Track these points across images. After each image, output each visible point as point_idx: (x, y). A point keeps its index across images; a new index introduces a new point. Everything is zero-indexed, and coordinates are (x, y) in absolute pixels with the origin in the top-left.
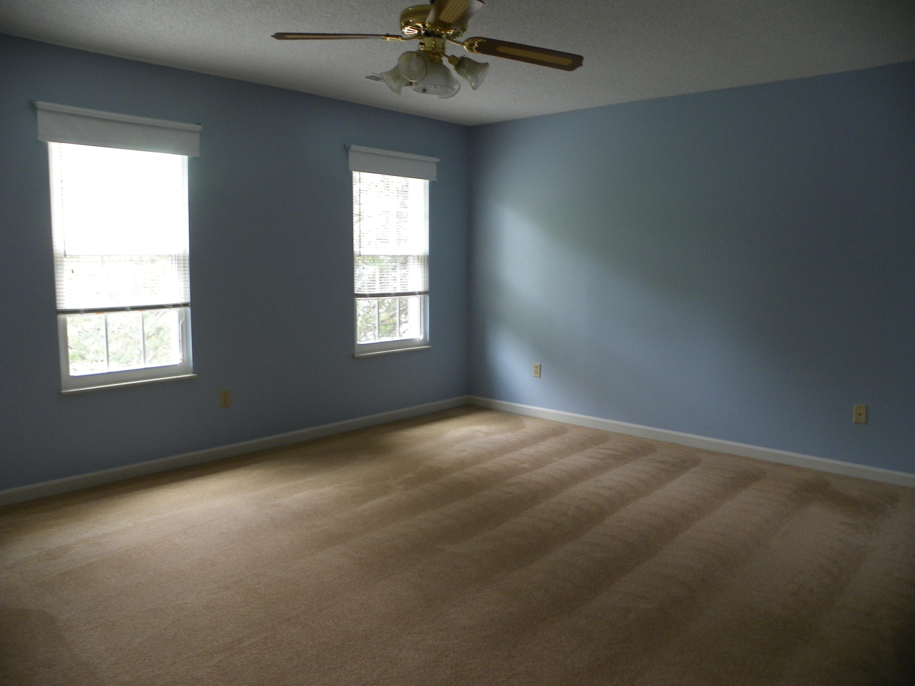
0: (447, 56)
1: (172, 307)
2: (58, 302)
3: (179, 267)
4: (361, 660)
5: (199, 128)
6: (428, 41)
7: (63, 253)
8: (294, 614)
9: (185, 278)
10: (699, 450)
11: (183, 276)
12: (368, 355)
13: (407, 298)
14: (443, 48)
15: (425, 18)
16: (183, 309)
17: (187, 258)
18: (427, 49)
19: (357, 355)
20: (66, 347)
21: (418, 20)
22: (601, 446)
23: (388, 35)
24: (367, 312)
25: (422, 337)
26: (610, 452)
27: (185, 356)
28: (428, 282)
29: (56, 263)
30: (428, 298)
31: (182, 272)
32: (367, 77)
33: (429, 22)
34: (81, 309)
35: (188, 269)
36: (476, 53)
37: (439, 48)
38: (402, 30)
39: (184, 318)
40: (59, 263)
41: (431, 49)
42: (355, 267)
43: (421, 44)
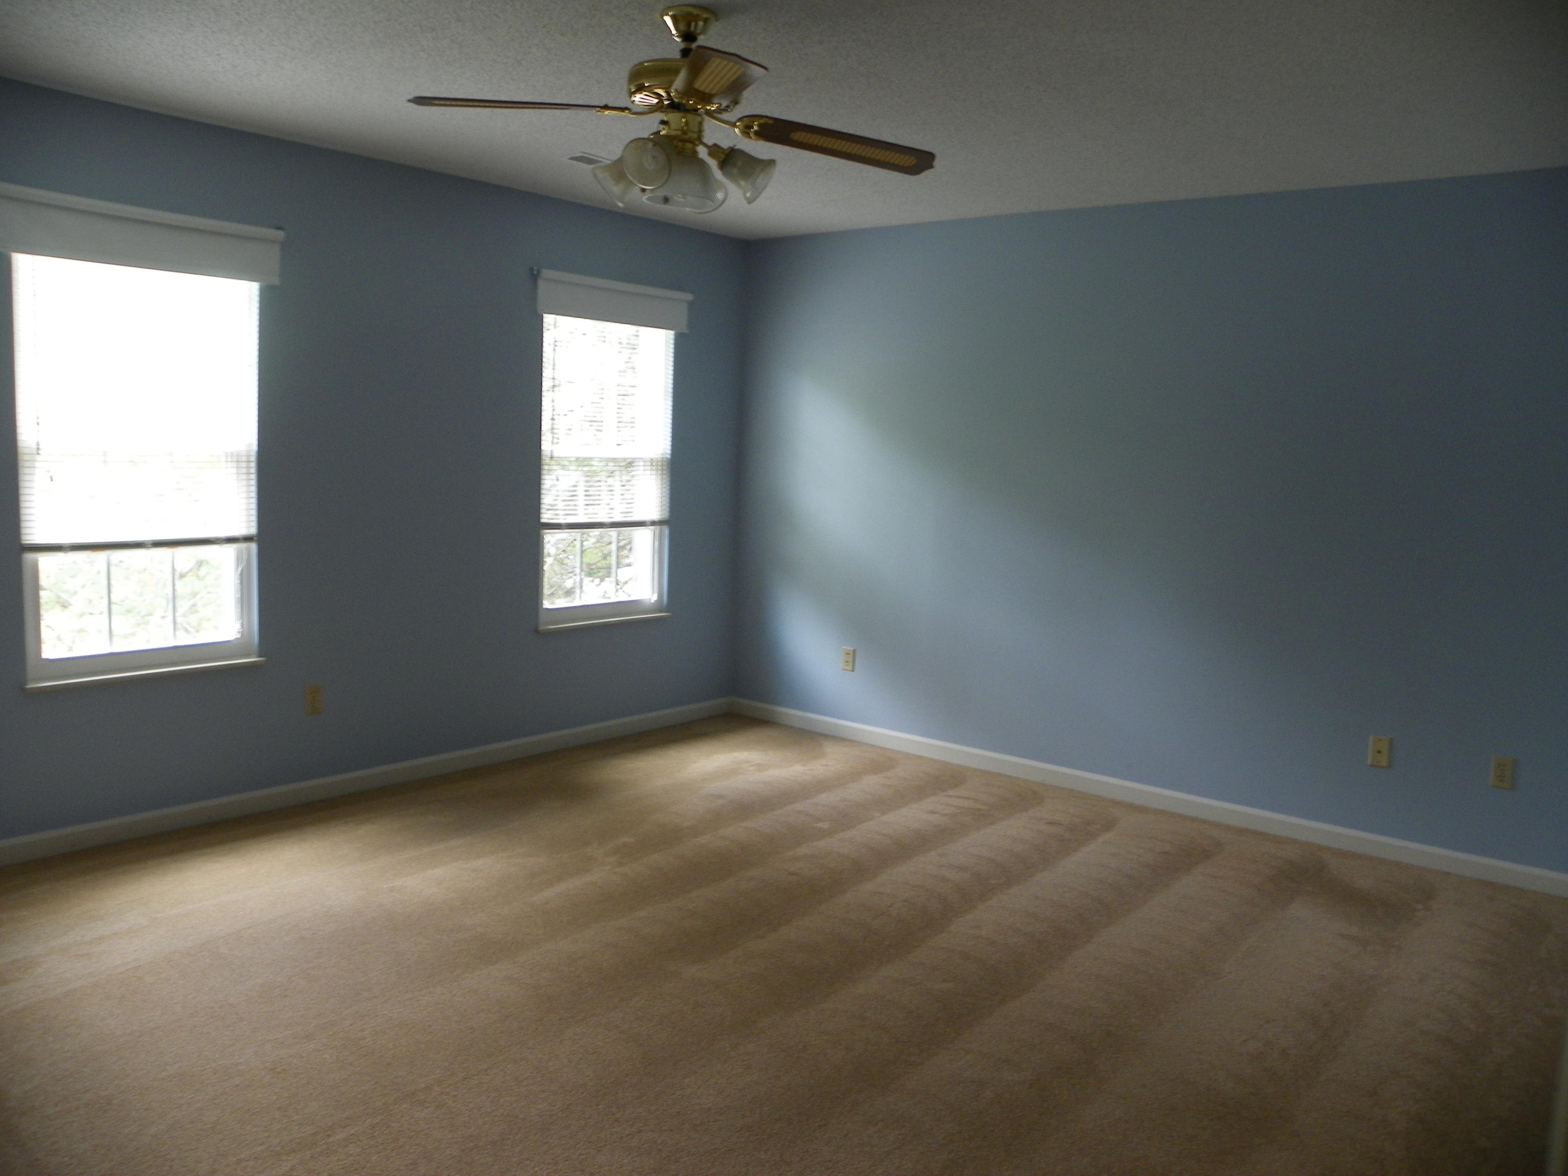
0: (706, 145)
1: (225, 542)
2: (24, 531)
3: (238, 474)
4: (533, 1168)
5: (281, 235)
6: (674, 118)
7: (35, 447)
8: (423, 1086)
9: (249, 492)
10: (1116, 803)
11: (244, 489)
12: (561, 628)
13: (632, 530)
14: (700, 131)
15: (672, 82)
16: (243, 546)
17: (253, 458)
18: (673, 133)
19: (542, 628)
20: (37, 588)
21: (659, 85)
22: (951, 793)
23: (606, 107)
24: (562, 549)
25: (654, 598)
26: (966, 804)
27: (245, 626)
28: (668, 505)
29: (21, 463)
30: (666, 530)
31: (244, 483)
32: (572, 159)
33: (676, 90)
34: (65, 544)
35: (254, 476)
36: (755, 140)
37: (693, 132)
38: (631, 97)
39: (245, 562)
40: (27, 464)
41: (679, 133)
42: (544, 472)
43: (663, 122)
